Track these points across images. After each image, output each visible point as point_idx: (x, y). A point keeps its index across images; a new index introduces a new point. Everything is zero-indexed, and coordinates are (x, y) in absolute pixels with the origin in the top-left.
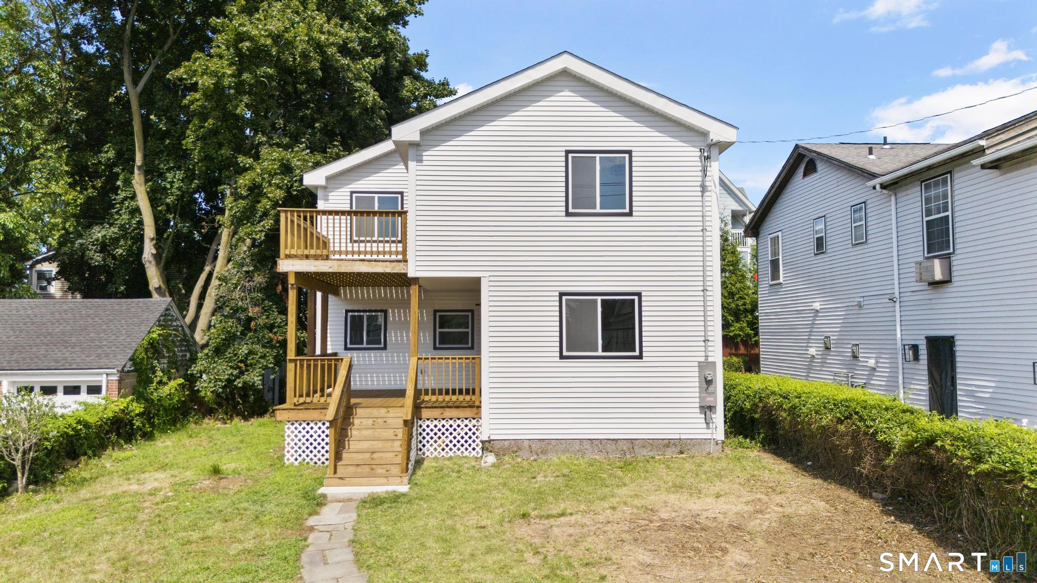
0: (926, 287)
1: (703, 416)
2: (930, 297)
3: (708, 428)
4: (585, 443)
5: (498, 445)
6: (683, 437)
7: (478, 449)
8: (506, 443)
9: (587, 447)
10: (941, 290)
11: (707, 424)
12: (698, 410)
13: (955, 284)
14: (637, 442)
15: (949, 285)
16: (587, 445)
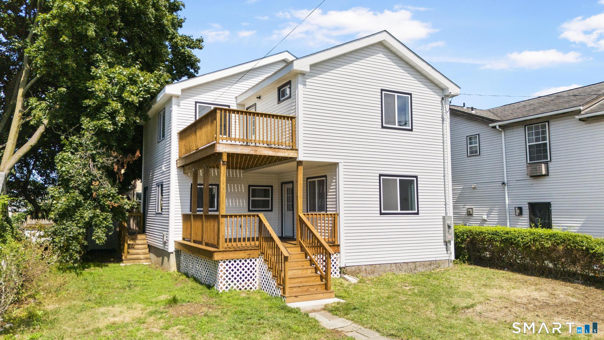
0: (529, 178)
1: (445, 247)
2: (532, 183)
3: (447, 253)
4: (393, 265)
5: (349, 269)
6: (438, 259)
7: (338, 273)
8: (353, 268)
9: (394, 268)
10: (540, 179)
11: (447, 251)
12: (443, 244)
13: (550, 177)
14: (417, 263)
15: (547, 177)
16: (394, 267)
